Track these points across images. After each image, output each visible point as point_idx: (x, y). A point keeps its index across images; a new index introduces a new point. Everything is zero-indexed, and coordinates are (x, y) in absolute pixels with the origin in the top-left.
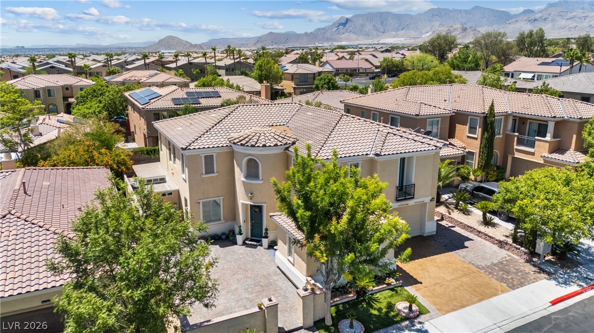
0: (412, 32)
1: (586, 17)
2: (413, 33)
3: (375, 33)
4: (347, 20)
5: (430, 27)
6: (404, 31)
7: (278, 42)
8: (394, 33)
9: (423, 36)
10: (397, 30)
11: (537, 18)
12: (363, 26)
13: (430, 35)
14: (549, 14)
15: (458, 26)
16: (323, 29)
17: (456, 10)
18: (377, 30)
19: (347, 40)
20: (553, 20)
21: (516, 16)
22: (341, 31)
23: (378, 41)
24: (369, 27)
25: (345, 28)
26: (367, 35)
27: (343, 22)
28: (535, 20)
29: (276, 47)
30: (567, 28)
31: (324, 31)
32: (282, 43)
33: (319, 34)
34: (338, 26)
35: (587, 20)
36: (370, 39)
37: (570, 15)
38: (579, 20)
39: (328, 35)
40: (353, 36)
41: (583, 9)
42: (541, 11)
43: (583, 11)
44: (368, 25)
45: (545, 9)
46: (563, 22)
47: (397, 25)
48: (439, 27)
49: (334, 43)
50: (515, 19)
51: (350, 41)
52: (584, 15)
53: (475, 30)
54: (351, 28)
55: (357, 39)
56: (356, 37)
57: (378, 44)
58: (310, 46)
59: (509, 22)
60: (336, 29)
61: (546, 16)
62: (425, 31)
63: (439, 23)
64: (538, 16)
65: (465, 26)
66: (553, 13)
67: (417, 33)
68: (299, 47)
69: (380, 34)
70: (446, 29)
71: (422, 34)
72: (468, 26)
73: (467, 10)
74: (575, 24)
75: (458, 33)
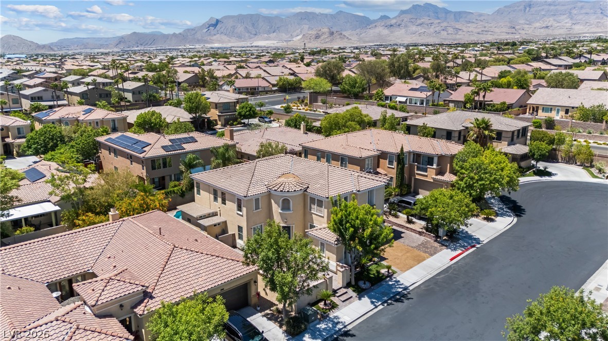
0: (284, 34)
1: (431, 23)
2: (284, 36)
3: (247, 35)
4: (218, 21)
5: (300, 30)
6: (275, 34)
7: (144, 43)
8: (266, 35)
9: (294, 39)
10: (269, 32)
11: (392, 24)
12: (234, 27)
13: (301, 39)
14: (403, 21)
15: (326, 30)
16: (192, 30)
17: (322, 14)
18: (248, 32)
19: (219, 42)
20: (406, 26)
21: (375, 21)
22: (213, 33)
23: (251, 44)
24: (240, 29)
25: (216, 30)
26: (240, 37)
27: (213, 23)
28: (391, 26)
29: (142, 49)
30: (417, 33)
31: (194, 32)
32: (149, 44)
33: (189, 34)
34: (209, 27)
35: (433, 27)
36: (243, 41)
37: (419, 22)
38: (426, 26)
39: (198, 36)
40: (224, 37)
41: (429, 16)
42: (395, 18)
43: (429, 18)
44: (239, 26)
45: (399, 16)
46: (414, 28)
47: (268, 28)
48: (309, 30)
49: (206, 45)
50: (374, 25)
51: (223, 42)
52: (430, 22)
53: (341, 34)
54: (222, 29)
55: (230, 41)
56: (228, 38)
57: (252, 47)
58: (180, 47)
59: (370, 27)
60: (206, 30)
61: (399, 22)
62: (295, 34)
63: (307, 26)
64: (393, 21)
65: (332, 30)
66: (405, 19)
67: (288, 36)
68: (169, 49)
69: (252, 36)
70: (315, 33)
71: (293, 38)
72: (334, 30)
73: (332, 15)
74: (423, 30)
75: (326, 36)
